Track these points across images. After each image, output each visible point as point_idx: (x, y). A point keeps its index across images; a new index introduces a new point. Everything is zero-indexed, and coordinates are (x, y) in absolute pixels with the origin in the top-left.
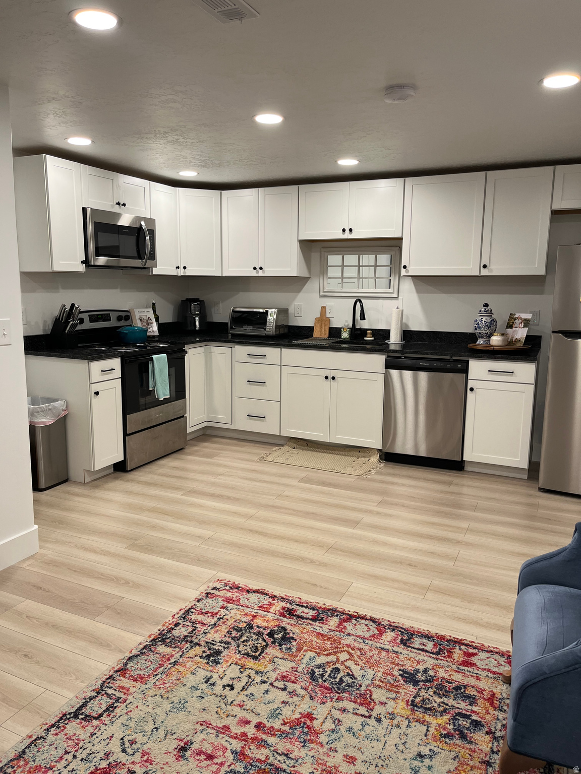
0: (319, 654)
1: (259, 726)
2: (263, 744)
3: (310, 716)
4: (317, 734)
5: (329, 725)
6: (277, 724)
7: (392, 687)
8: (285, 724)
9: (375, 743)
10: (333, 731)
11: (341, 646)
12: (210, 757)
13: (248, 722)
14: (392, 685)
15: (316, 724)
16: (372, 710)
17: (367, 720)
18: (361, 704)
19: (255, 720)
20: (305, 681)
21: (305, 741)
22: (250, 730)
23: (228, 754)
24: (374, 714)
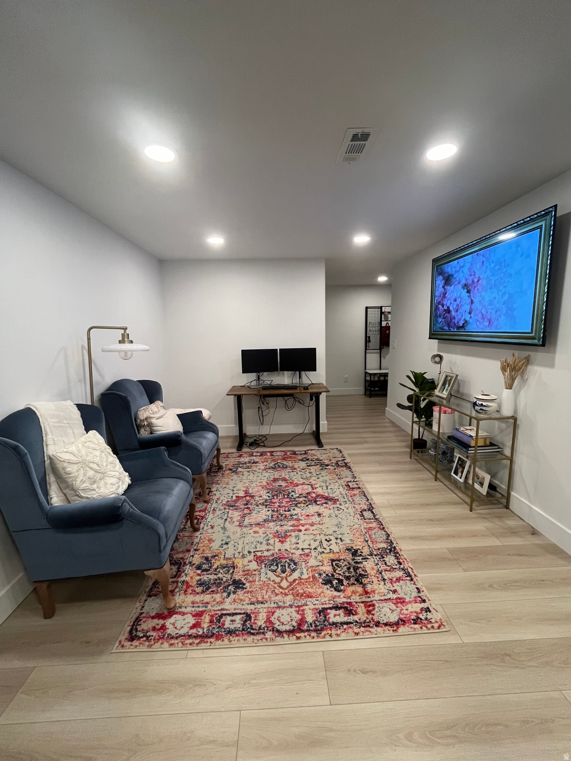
0: (300, 578)
1: (300, 531)
2: (293, 526)
3: (282, 542)
4: (274, 536)
5: (271, 541)
6: (293, 534)
7: (247, 573)
8: (290, 535)
9: (248, 542)
10: (268, 540)
11: (291, 592)
12: (308, 516)
13: (306, 530)
14: (247, 574)
15: (277, 540)
16: (254, 556)
17: (255, 550)
18: (260, 556)
19: (303, 532)
20: (296, 557)
21: (278, 532)
22: (303, 528)
23: (303, 519)
24: (253, 554)
